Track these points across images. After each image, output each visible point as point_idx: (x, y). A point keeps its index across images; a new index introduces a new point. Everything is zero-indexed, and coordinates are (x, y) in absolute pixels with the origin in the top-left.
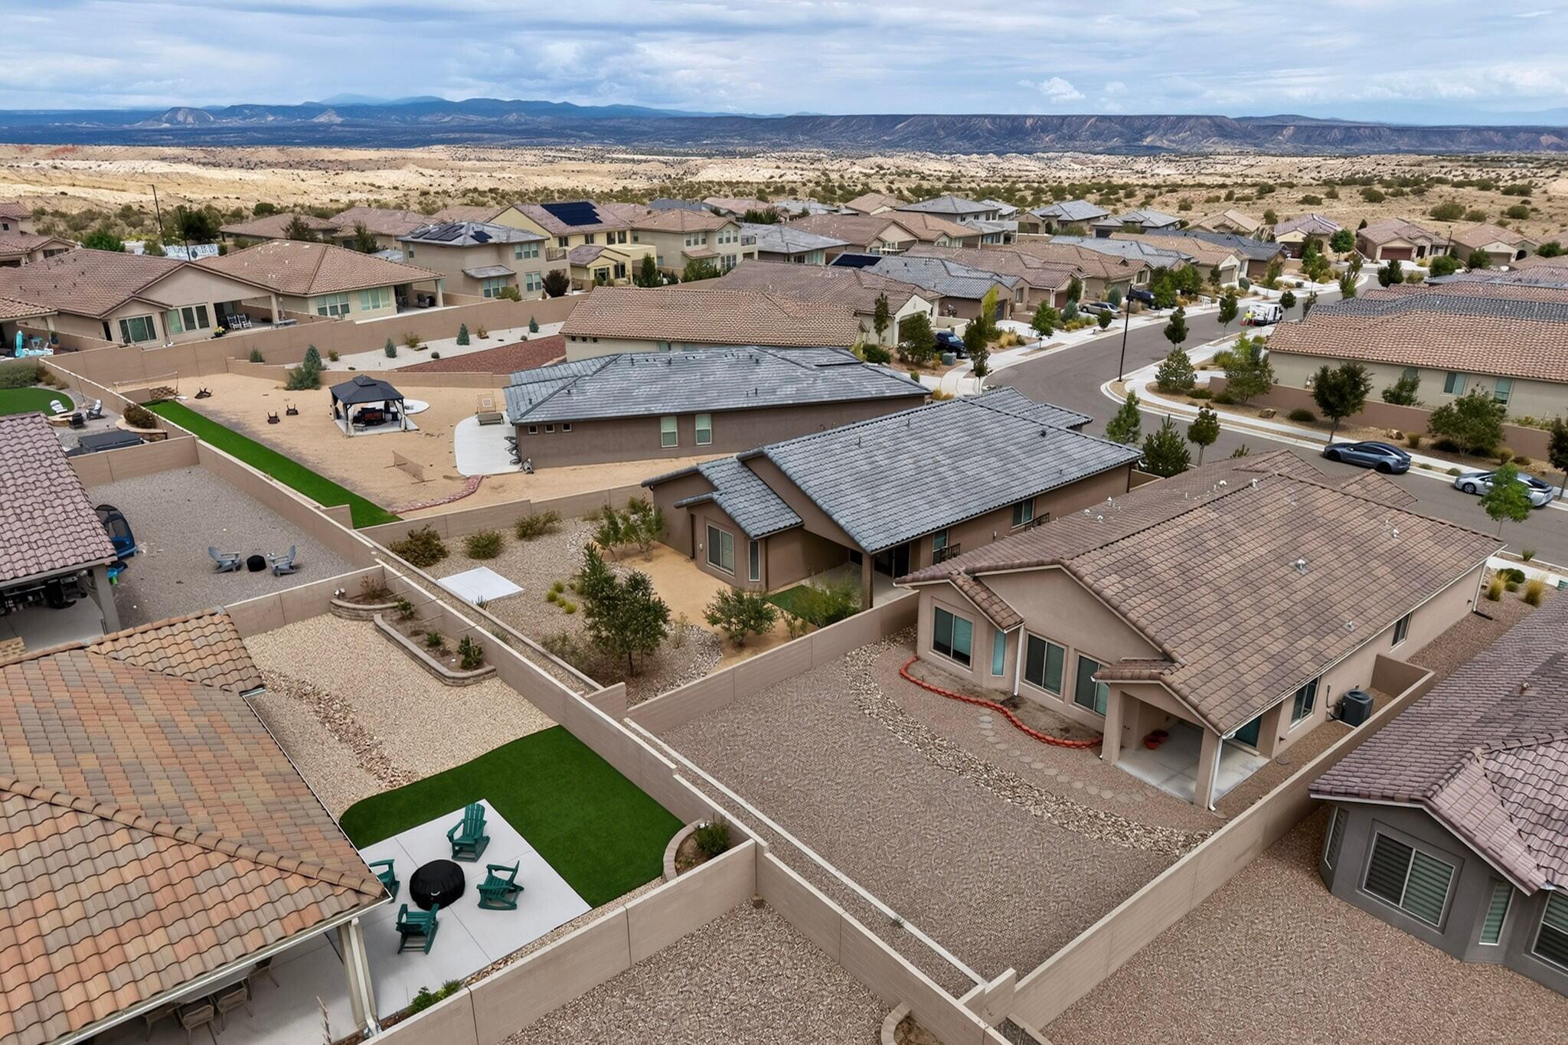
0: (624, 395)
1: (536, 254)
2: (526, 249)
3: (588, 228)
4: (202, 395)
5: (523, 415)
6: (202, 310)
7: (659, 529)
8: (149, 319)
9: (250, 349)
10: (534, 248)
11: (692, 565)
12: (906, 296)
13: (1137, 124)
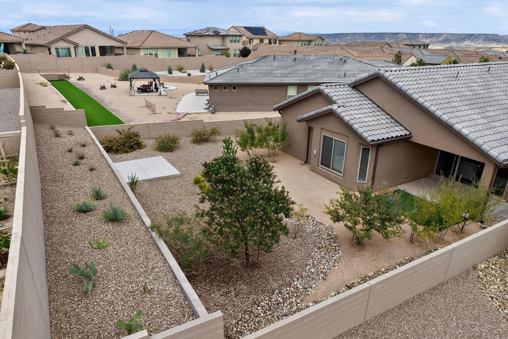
0: (268, 74)
1: (239, 41)
2: (234, 38)
3: (262, 37)
4: (80, 79)
5: (211, 80)
6: (93, 49)
7: (283, 139)
8: (69, 49)
9: (107, 63)
10: (238, 38)
11: (306, 168)
12: (408, 56)
13: (462, 36)
